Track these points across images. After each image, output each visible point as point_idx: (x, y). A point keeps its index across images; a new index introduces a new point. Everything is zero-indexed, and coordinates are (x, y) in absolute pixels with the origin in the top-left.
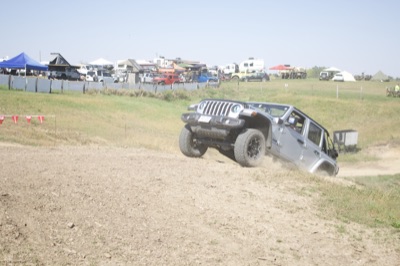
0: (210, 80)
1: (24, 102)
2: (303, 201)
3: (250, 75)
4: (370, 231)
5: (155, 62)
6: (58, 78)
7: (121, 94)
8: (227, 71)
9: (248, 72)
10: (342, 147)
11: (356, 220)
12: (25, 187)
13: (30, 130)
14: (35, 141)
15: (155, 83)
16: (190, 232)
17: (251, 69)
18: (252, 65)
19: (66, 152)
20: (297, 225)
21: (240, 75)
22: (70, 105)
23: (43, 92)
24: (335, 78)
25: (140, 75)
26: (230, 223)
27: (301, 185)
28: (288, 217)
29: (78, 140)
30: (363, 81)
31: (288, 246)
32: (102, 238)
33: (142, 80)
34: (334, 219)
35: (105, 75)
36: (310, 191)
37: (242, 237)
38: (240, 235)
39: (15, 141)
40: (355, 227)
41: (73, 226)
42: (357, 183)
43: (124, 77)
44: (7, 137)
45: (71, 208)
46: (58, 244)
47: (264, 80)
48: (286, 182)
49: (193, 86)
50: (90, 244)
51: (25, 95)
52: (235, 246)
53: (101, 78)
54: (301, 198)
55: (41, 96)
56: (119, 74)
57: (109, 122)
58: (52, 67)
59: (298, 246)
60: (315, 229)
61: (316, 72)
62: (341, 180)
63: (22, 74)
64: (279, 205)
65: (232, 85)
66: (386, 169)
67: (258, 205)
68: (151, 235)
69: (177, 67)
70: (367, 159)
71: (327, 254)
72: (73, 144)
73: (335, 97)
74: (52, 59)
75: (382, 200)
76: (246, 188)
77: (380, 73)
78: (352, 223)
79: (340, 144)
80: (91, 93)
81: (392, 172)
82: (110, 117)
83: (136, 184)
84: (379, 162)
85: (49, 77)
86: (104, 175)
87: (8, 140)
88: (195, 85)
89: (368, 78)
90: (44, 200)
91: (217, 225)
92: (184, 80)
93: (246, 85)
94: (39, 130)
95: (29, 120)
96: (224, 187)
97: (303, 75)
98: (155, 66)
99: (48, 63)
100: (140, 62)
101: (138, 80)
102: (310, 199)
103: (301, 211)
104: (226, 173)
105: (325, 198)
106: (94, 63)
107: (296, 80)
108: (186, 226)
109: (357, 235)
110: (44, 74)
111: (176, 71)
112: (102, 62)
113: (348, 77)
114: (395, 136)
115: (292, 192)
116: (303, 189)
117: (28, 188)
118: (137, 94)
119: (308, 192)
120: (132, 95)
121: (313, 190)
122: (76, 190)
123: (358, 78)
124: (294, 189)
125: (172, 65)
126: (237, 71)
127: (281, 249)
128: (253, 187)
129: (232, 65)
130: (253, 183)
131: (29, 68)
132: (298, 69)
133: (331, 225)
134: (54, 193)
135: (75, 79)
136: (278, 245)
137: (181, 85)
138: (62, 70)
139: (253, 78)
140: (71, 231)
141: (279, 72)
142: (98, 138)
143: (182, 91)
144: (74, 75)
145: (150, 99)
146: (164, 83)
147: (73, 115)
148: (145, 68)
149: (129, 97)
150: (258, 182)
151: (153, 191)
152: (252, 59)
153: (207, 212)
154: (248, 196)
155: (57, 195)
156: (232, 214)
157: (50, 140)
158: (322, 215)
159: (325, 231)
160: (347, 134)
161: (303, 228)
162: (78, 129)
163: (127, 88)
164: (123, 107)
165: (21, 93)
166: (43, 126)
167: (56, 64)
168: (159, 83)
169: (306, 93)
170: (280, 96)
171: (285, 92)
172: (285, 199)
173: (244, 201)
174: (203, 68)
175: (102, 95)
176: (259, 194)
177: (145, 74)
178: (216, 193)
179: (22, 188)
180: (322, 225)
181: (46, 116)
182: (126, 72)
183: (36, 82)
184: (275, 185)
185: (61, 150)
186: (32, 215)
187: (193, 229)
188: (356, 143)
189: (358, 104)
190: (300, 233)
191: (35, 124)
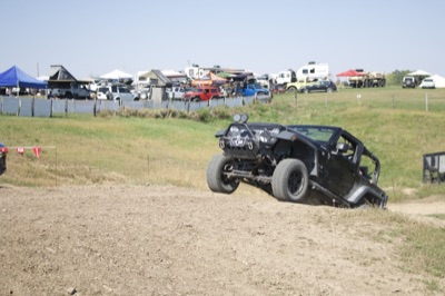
0: (259, 93)
1: (16, 129)
2: (380, 249)
3: (311, 85)
5: (187, 72)
6: (61, 97)
7: (143, 116)
8: (280, 81)
9: (308, 81)
10: (435, 175)
12: (11, 242)
13: (25, 166)
14: (32, 180)
17: (312, 76)
18: (312, 71)
19: (68, 194)
20: (372, 281)
21: (298, 85)
22: (77, 131)
23: (41, 116)
24: (424, 84)
25: (168, 90)
26: (283, 281)
27: (378, 228)
28: (360, 271)
29: (88, 177)
33: (171, 96)
34: (423, 272)
35: (122, 91)
36: (391, 235)
41: (74, 292)
43: (146, 93)
45: (72, 268)
47: (330, 91)
48: (358, 224)
49: (237, 101)
51: (18, 120)
53: (116, 95)
54: (377, 245)
55: (38, 121)
56: (140, 89)
57: (128, 151)
58: (53, 83)
60: (396, 286)
61: (399, 77)
63: (15, 94)
64: (349, 255)
65: (288, 98)
67: (320, 256)
69: (215, 77)
72: (81, 183)
73: (424, 109)
74: (53, 73)
76: (304, 235)
79: (433, 171)
80: (103, 116)
82: (130, 146)
83: (159, 234)
85: (49, 97)
86: (117, 223)
88: (240, 99)
90: (37, 258)
91: (265, 284)
92: (225, 94)
93: (306, 97)
94: (39, 166)
95: (21, 154)
96: (275, 233)
97: (381, 82)
98: (186, 77)
99: (48, 78)
100: (166, 73)
101: (165, 97)
102: (390, 245)
103: (378, 263)
104: (278, 214)
105: (409, 245)
106: (107, 76)
107: (371, 89)
108: (224, 287)
110: (43, 93)
111: (214, 82)
112: (117, 75)
115: (365, 238)
116: (380, 232)
118: (164, 115)
119: (386, 237)
120: (157, 117)
121: (394, 234)
122: (79, 244)
124: (367, 234)
125: (209, 75)
126: (294, 80)
128: (314, 232)
129: (287, 73)
130: (313, 227)
131: (23, 85)
132: (374, 74)
133: (418, 280)
134: (50, 249)
135: (83, 98)
137: (221, 101)
138: (66, 87)
139: (314, 88)
141: (347, 79)
142: (114, 174)
143: (223, 109)
144: (82, 93)
145: (182, 120)
146: (198, 99)
147: (81, 144)
148: (174, 80)
149: (153, 119)
150: (320, 225)
151: (180, 241)
152: (313, 63)
153: (252, 268)
154: (308, 245)
155: (54, 252)
156: (285, 269)
157: (51, 178)
158: (406, 268)
159: (411, 289)
160: (442, 157)
161: (382, 285)
162: (87, 163)
163: (151, 107)
164: (145, 132)
165: (13, 118)
166: (43, 160)
167: (58, 79)
168: (192, 99)
169: (385, 105)
170: (350, 111)
171: (357, 105)
172: (356, 248)
173: (301, 252)
174: (249, 78)
175: (118, 118)
176: (322, 242)
177: (174, 88)
178: (264, 241)
179: (8, 244)
180: (406, 280)
181: (43, 147)
182: (149, 87)
183: (33, 104)
184: (344, 228)
185: (62, 192)
186: (20, 279)
187: (234, 291)
190: (377, 292)
191: (32, 158)
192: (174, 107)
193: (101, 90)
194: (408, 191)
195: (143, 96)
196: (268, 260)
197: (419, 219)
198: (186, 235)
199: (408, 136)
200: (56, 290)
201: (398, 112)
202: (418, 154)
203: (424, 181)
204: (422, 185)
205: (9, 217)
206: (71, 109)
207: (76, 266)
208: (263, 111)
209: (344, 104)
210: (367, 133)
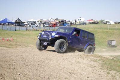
0: (67, 25)
1: (7, 34)
2: (96, 64)
3: (80, 23)
4: (118, 73)
5: (49, 20)
6: (18, 26)
7: (38, 31)
8: (73, 22)
9: (79, 22)
11: (114, 70)
12: (5, 62)
13: (9, 43)
14: (11, 46)
16: (59, 75)
17: (80, 21)
18: (80, 20)
20: (94, 72)
22: (22, 34)
23: (13, 31)
24: (108, 23)
26: (72, 72)
27: (96, 59)
28: (91, 69)
29: (24, 46)
30: (117, 24)
31: (91, 79)
32: (30, 78)
33: (45, 26)
34: (106, 70)
35: (33, 24)
36: (99, 60)
37: (76, 76)
38: (75, 76)
39: (4, 47)
41: (20, 74)
42: (114, 57)
43: (39, 25)
44: (1, 45)
47: (85, 25)
51: (7, 32)
53: (32, 25)
54: (95, 63)
55: (12, 32)
58: (16, 22)
59: (94, 79)
60: (100, 73)
61: (102, 21)
62: (109, 57)
63: (7, 25)
64: (88, 65)
67: (81, 66)
68: (46, 76)
69: (56, 21)
70: (118, 49)
72: (23, 47)
73: (108, 29)
74: (16, 20)
76: (77, 60)
78: (112, 71)
79: (110, 45)
80: (28, 31)
82: (35, 38)
83: (41, 60)
85: (15, 26)
86: (31, 57)
87: (2, 46)
89: (119, 23)
90: (11, 66)
91: (67, 72)
92: (59, 25)
94: (12, 43)
95: (8, 40)
96: (70, 60)
97: (97, 23)
99: (15, 21)
100: (44, 20)
101: (44, 26)
102: (99, 63)
103: (95, 67)
104: (71, 55)
105: (103, 63)
106: (29, 21)
107: (95, 24)
108: (57, 73)
109: (114, 75)
110: (14, 25)
112: (32, 20)
113: (112, 23)
119: (98, 61)
120: (42, 31)
121: (100, 60)
122: (21, 62)
123: (116, 23)
124: (93, 60)
125: (55, 21)
126: (76, 22)
128: (80, 59)
129: (74, 20)
130: (80, 58)
131: (9, 23)
132: (96, 21)
133: (105, 72)
134: (14, 64)
135: (23, 26)
136: (88, 79)
137: (58, 27)
138: (19, 23)
139: (81, 24)
140: (20, 76)
141: (88, 22)
142: (31, 45)
144: (23, 25)
147: (23, 38)
148: (46, 22)
150: (81, 58)
151: (46, 62)
152: (81, 18)
153: (64, 68)
154: (78, 63)
155: (15, 64)
156: (72, 69)
157: (15, 46)
158: (102, 69)
159: (103, 74)
160: (112, 41)
161: (96, 73)
162: (24, 42)
163: (40, 28)
165: (6, 31)
167: (17, 21)
168: (51, 27)
169: (98, 28)
171: (91, 28)
172: (90, 64)
173: (76, 64)
174: (65, 21)
175: (32, 31)
176: (82, 62)
177: (46, 24)
178: (68, 62)
180: (102, 72)
181: (13, 38)
182: (40, 23)
183: (11, 27)
184: (87, 59)
185: (18, 49)
186: (6, 71)
187: (60, 74)
188: (115, 44)
189: (115, 31)
190: (95, 74)
191: (11, 41)
192: (46, 28)
193: (28, 24)
194: (104, 50)
195: (38, 26)
196: (68, 67)
197: (106, 57)
198: (48, 60)
199: (104, 36)
200: (16, 74)
202: (106, 40)
203: (108, 47)
204: (107, 48)
205: (4, 56)
206: (20, 29)
207: (20, 68)
209: (88, 28)
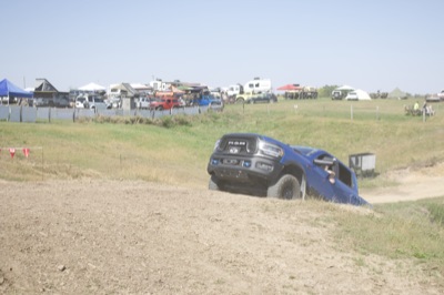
0: (212, 103)
2: (316, 232)
3: (256, 96)
4: (390, 263)
5: (152, 85)
6: (45, 106)
7: (115, 122)
8: (231, 93)
9: (253, 93)
10: (359, 172)
11: (376, 251)
12: (9, 227)
14: (21, 176)
15: (152, 108)
16: (194, 271)
17: (257, 89)
18: (257, 85)
19: (55, 187)
20: (311, 259)
21: (245, 97)
22: (59, 135)
23: (29, 122)
24: (349, 96)
25: (136, 100)
27: (315, 215)
28: (301, 251)
29: (69, 174)
30: (380, 99)
31: (301, 283)
32: (96, 281)
33: (138, 105)
34: (352, 251)
35: (97, 100)
36: (325, 221)
37: (252, 275)
38: (249, 273)
40: (375, 259)
41: (64, 269)
42: (376, 210)
43: (117, 102)
45: (61, 249)
46: (48, 290)
47: (272, 102)
48: (298, 212)
49: (194, 110)
50: (84, 288)
51: (8, 125)
52: (243, 285)
53: (92, 104)
54: (314, 229)
55: (26, 126)
56: (112, 99)
57: (103, 152)
58: (38, 93)
59: (313, 282)
60: (331, 262)
61: (328, 91)
63: (5, 103)
64: (292, 238)
65: (237, 108)
66: (408, 194)
67: (268, 239)
68: (152, 276)
69: (175, 90)
70: (386, 184)
71: (345, 290)
72: (63, 178)
73: (349, 118)
74: (38, 86)
75: (402, 229)
76: (254, 221)
77: (397, 90)
78: (371, 255)
79: (357, 169)
80: (81, 122)
81: (413, 198)
82: (103, 147)
84: (399, 187)
86: (98, 211)
88: (197, 108)
89: (384, 96)
90: (31, 241)
91: (223, 262)
92: (184, 104)
93: (252, 107)
94: (26, 164)
95: (13, 154)
96: (230, 220)
97: (314, 95)
98: (152, 89)
99: (33, 90)
100: (134, 86)
101: (133, 106)
102: (325, 230)
103: (315, 244)
104: (233, 204)
105: (340, 229)
107: (306, 100)
108: (189, 265)
109: (377, 267)
111: (175, 94)
112: (93, 87)
113: (363, 95)
114: (416, 158)
115: (304, 223)
116: (317, 219)
117: (13, 228)
118: (133, 121)
119: (321, 222)
120: (127, 123)
121: (328, 220)
122: (66, 229)
123: (374, 96)
124: (306, 220)
125: (170, 88)
126: (242, 92)
127: (294, 286)
129: (236, 87)
130: (262, 215)
131: (12, 95)
132: (308, 88)
133: (348, 258)
134: (42, 233)
135: (63, 106)
136: (291, 282)
137: (181, 110)
138: (49, 96)
139: (259, 99)
140: (62, 274)
141: (283, 92)
142: (90, 171)
143: (182, 116)
144: (62, 103)
145: (147, 126)
146: (162, 108)
147: (63, 145)
148: (141, 92)
149: (123, 125)
150: (267, 213)
151: (151, 226)
152: (258, 79)
153: (212, 249)
154: (257, 229)
155: (46, 235)
156: (242, 251)
157: (38, 174)
158: (338, 248)
159: (342, 265)
160: (364, 158)
161: (318, 262)
162: (67, 161)
163: (122, 115)
164: (117, 135)
165: (4, 123)
166: (30, 159)
167: (43, 90)
168: (156, 108)
169: (318, 114)
170: (289, 118)
171: (295, 114)
172: (298, 232)
173: (252, 235)
174: (204, 90)
175: (94, 123)
176: (269, 227)
177: (141, 99)
178: (222, 227)
179: (7, 229)
180: (338, 257)
181: (32, 148)
182: (119, 97)
184: (286, 215)
185: (49, 186)
186: (18, 258)
187: (197, 268)
188: (374, 167)
189: (374, 124)
190: (315, 268)
191: (21, 157)
192: (141, 114)
193: (79, 100)
195: (115, 105)
196: (225, 243)
198: (156, 221)
199: (336, 140)
200: (49, 267)
201: (328, 120)
202: (344, 154)
206: (54, 116)
207: (65, 248)
208: (216, 118)
209: (284, 113)
210: (303, 137)
